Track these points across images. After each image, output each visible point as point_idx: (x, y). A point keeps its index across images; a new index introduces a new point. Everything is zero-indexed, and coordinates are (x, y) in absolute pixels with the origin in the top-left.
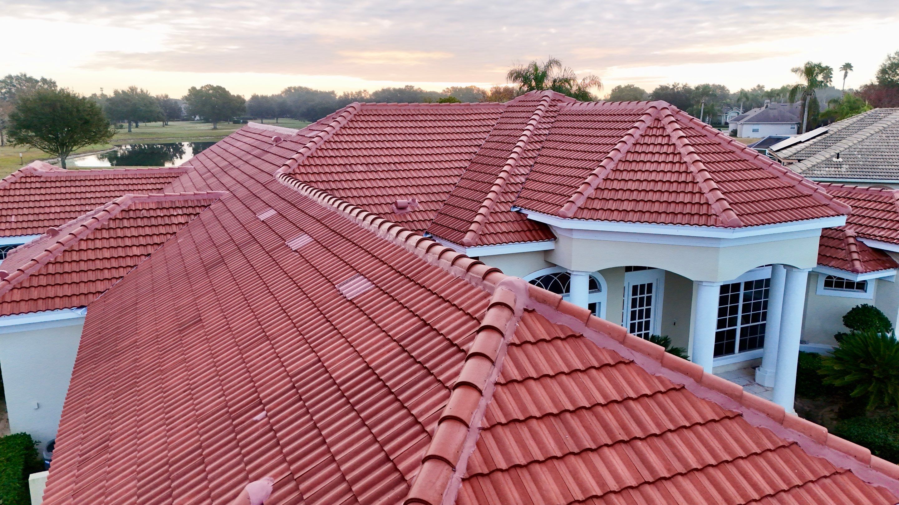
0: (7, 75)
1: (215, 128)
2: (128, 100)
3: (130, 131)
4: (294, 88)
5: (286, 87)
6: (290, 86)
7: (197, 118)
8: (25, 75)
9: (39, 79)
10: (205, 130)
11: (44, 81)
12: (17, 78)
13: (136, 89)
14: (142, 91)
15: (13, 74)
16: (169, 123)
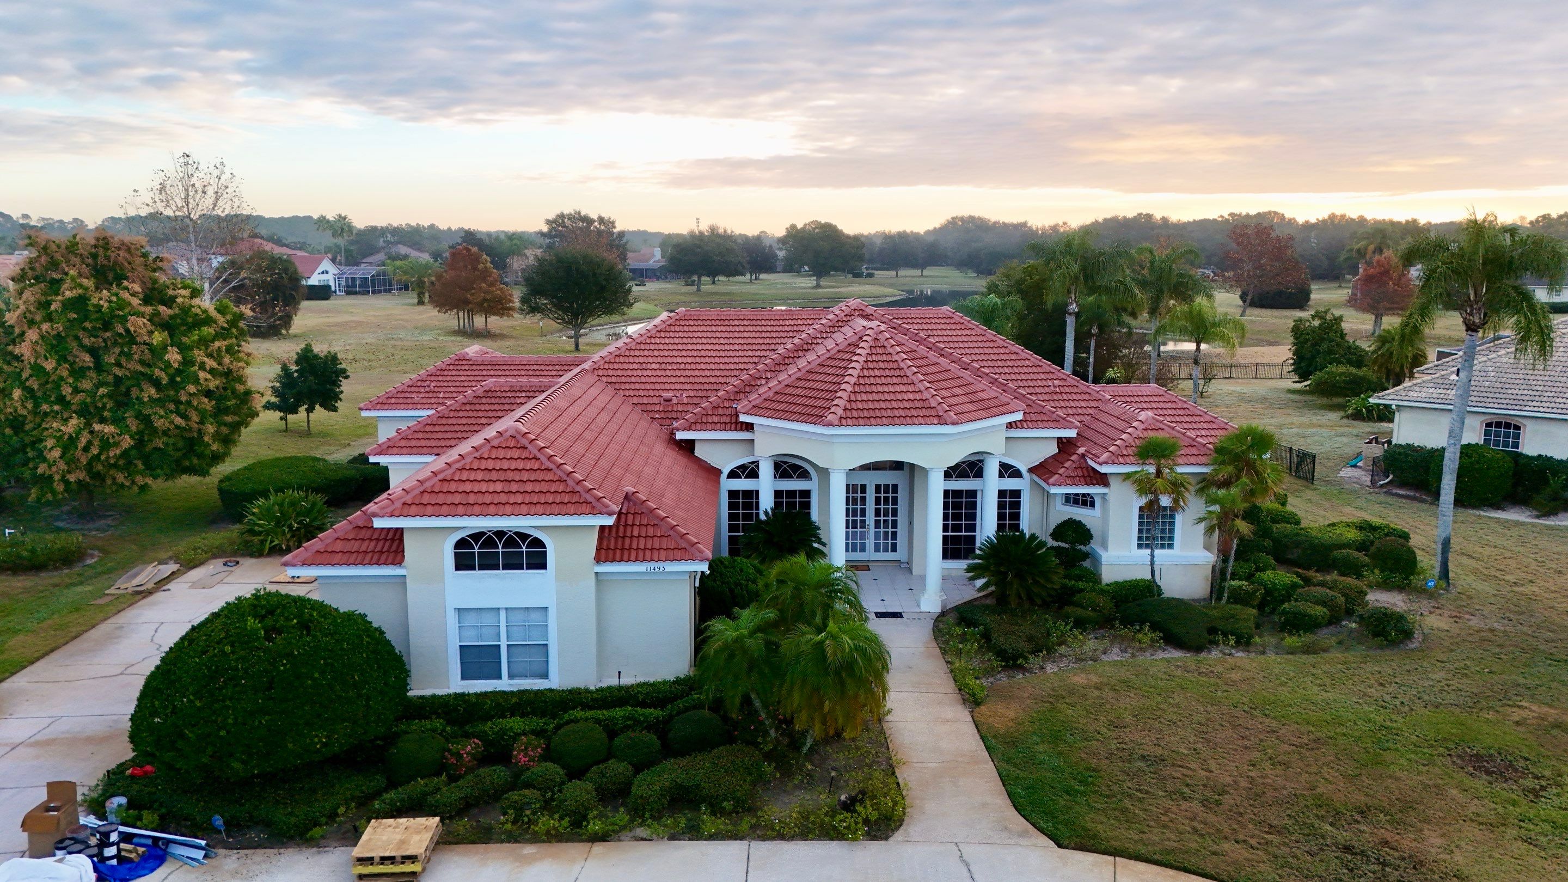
0: (559, 212)
1: (818, 286)
2: (699, 247)
3: (698, 290)
4: (962, 219)
5: (949, 218)
6: (955, 216)
7: (806, 268)
8: (579, 213)
9: (595, 217)
10: (805, 288)
11: (601, 220)
12: (570, 217)
13: (718, 228)
14: (725, 231)
15: (566, 212)
16: (762, 276)
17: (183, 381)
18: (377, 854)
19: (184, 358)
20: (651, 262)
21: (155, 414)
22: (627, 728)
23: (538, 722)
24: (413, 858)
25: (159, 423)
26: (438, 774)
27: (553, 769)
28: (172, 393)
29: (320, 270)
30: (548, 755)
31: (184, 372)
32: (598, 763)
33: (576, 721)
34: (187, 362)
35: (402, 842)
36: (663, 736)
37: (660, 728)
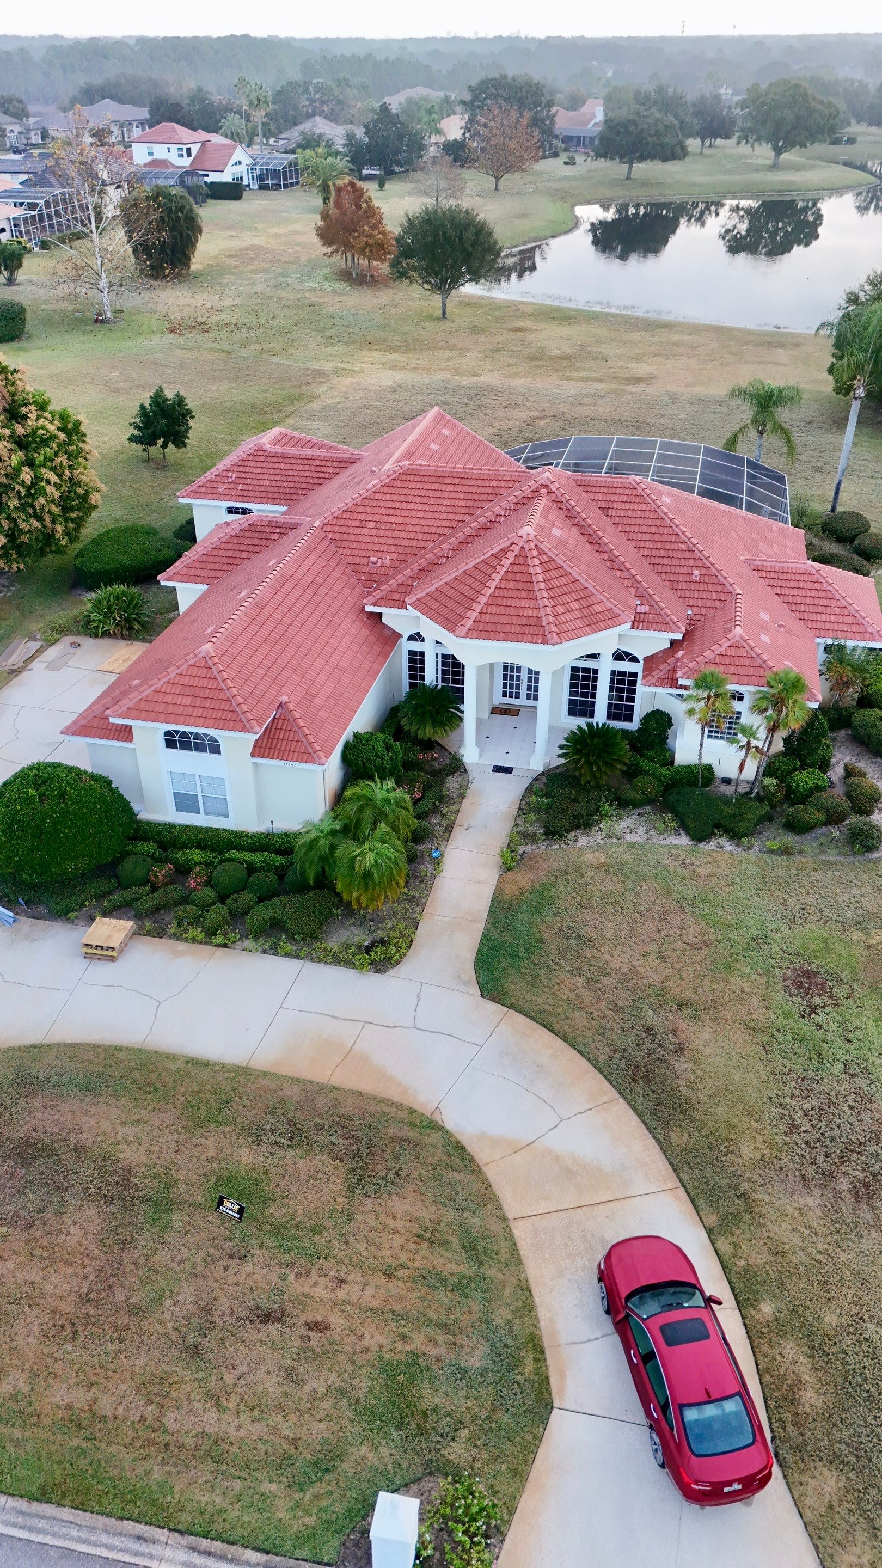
1: (775, 167)
17: (36, 492)
18: (94, 943)
19: (35, 475)
20: (590, 126)
21: (19, 518)
22: (261, 868)
23: (209, 856)
24: (113, 949)
25: (23, 526)
26: (145, 884)
27: (209, 893)
28: (30, 501)
29: (232, 161)
30: (208, 883)
31: (35, 488)
32: (236, 892)
33: (231, 860)
34: (37, 479)
35: (109, 937)
36: (281, 877)
37: (281, 873)
